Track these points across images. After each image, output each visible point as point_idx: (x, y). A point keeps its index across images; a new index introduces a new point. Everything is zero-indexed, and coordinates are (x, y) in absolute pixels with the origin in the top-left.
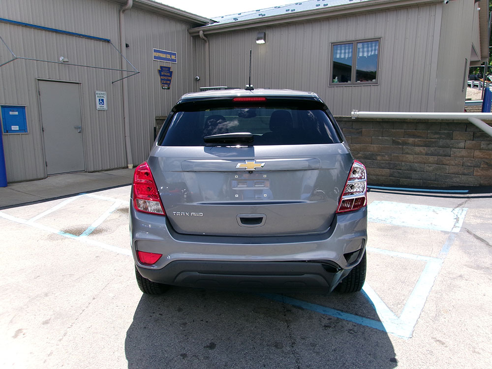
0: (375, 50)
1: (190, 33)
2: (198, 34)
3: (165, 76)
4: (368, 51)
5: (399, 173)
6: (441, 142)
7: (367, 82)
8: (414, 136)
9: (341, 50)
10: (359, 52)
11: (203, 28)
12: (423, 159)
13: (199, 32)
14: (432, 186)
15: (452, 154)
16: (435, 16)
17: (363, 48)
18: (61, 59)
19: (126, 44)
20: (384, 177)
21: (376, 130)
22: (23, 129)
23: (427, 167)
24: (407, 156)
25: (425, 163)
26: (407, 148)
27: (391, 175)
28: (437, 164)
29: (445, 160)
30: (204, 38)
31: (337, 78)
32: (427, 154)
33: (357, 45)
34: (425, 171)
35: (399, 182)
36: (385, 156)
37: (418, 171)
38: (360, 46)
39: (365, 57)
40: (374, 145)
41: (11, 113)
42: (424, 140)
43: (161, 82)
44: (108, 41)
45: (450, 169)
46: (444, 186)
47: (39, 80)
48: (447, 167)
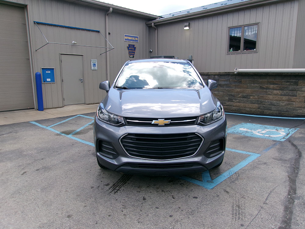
0: (256, 30)
1: (147, 25)
2: (150, 25)
3: (131, 50)
4: (251, 32)
5: (264, 107)
6: (291, 87)
7: (251, 51)
8: (274, 84)
9: (235, 31)
10: (246, 32)
11: (154, 21)
12: (279, 98)
13: (152, 24)
14: (284, 115)
15: (298, 95)
16: (294, 7)
17: (248, 29)
18: (73, 42)
19: (109, 33)
20: (254, 109)
21: (250, 80)
22: (53, 80)
23: (282, 103)
24: (269, 96)
25: (280, 101)
26: (269, 91)
27: (259, 108)
28: (288, 101)
29: (293, 98)
30: (154, 27)
31: (232, 48)
32: (281, 95)
33: (244, 28)
34: (280, 105)
35: (264, 112)
36: (255, 96)
37: (276, 106)
38: (246, 28)
39: (250, 35)
40: (249, 90)
41: (47, 72)
42: (280, 86)
43: (129, 54)
44: (98, 32)
45: (296, 104)
46: (292, 115)
47: (61, 54)
48: (294, 103)
